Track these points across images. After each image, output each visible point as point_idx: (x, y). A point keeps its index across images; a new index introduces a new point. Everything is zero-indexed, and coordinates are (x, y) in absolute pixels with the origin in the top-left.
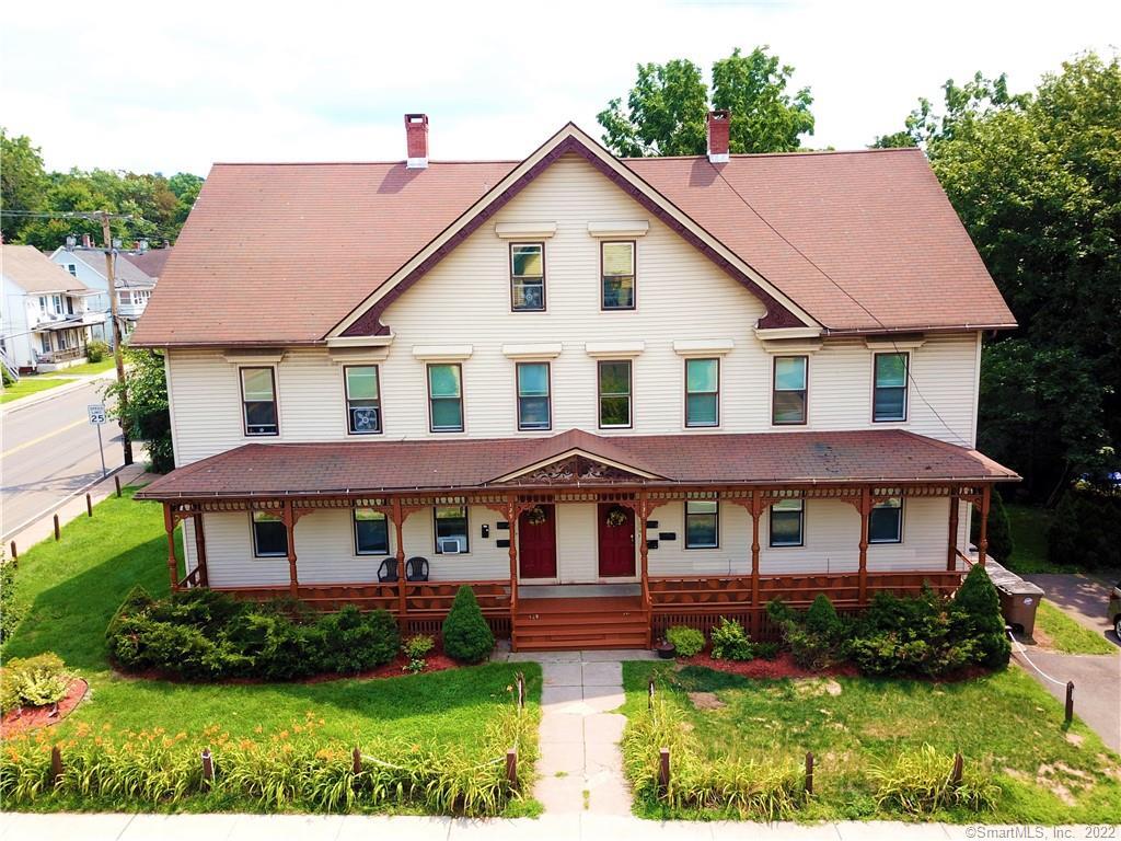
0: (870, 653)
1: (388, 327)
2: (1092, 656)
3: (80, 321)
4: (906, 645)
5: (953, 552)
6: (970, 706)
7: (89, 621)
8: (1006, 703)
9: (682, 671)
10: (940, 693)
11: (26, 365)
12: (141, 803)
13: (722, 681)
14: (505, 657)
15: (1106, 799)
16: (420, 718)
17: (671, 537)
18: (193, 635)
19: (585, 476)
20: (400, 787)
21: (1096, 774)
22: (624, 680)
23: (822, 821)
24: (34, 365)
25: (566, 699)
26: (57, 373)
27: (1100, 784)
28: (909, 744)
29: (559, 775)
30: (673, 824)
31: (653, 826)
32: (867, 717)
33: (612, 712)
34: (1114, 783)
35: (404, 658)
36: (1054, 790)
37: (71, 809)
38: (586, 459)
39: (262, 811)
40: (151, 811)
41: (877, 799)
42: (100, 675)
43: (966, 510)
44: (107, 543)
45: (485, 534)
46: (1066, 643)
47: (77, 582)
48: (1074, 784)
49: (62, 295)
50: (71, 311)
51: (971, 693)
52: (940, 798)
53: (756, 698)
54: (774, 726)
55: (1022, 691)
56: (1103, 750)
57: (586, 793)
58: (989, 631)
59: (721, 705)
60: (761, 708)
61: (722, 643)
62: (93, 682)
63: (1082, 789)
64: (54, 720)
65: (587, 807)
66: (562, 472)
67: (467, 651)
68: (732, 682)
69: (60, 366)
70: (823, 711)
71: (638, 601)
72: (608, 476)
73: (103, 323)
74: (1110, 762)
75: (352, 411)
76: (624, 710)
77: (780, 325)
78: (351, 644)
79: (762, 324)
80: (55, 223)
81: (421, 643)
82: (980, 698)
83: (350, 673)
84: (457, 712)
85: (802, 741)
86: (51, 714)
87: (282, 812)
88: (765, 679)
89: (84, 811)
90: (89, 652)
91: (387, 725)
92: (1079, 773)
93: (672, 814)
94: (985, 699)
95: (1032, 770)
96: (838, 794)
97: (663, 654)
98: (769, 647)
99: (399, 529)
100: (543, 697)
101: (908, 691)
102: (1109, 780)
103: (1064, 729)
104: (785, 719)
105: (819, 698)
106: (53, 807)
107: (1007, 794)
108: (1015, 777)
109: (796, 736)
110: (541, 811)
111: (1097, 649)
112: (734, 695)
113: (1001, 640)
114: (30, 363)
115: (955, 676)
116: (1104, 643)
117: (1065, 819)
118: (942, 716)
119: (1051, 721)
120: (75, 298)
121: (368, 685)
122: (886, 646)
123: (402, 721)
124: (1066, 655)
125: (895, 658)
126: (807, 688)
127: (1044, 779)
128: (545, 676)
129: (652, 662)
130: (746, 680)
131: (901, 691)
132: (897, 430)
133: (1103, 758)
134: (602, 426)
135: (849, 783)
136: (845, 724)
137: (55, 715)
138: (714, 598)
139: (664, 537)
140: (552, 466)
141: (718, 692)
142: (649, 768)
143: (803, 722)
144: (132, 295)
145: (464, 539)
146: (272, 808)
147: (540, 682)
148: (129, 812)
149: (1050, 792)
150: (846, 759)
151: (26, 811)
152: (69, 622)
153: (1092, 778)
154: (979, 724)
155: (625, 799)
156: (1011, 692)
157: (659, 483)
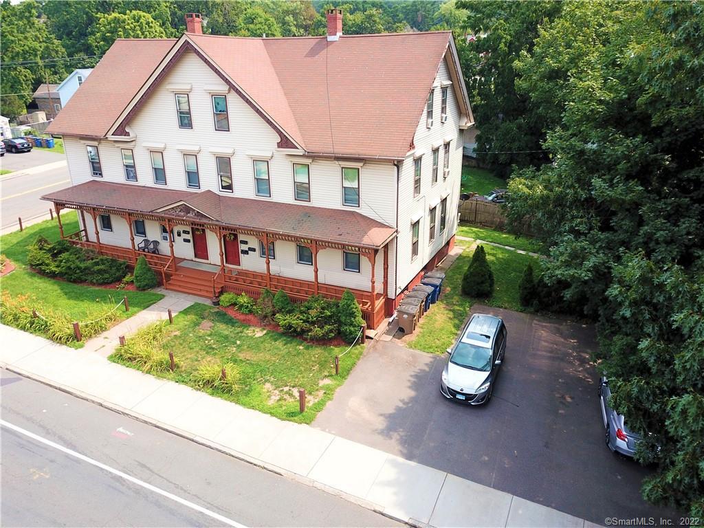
1: (128, 133)
6: (304, 357)
8: (324, 359)
14: (158, 291)
15: (287, 406)
17: (254, 250)
22: (185, 310)
29: (105, 338)
36: (273, 397)
45: (179, 235)
46: (417, 343)
51: (316, 351)
53: (227, 330)
54: (208, 342)
56: (328, 389)
57: (103, 346)
61: (239, 304)
65: (96, 351)
68: (230, 322)
70: (239, 342)
74: (321, 395)
75: (127, 170)
77: (287, 147)
79: (279, 145)
88: (244, 324)
92: (297, 394)
95: (278, 387)
101: (289, 342)
103: (328, 376)
104: (217, 341)
105: (247, 336)
107: (249, 392)
108: (266, 387)
110: (81, 347)
111: (433, 349)
112: (222, 326)
126: (251, 331)
127: (276, 392)
128: (160, 301)
129: (207, 306)
131: (285, 343)
132: (353, 212)
133: (320, 392)
134: (221, 190)
136: (237, 349)
139: (250, 249)
141: (217, 324)
143: (223, 344)
147: (154, 303)
149: (269, 397)
157: (217, 223)
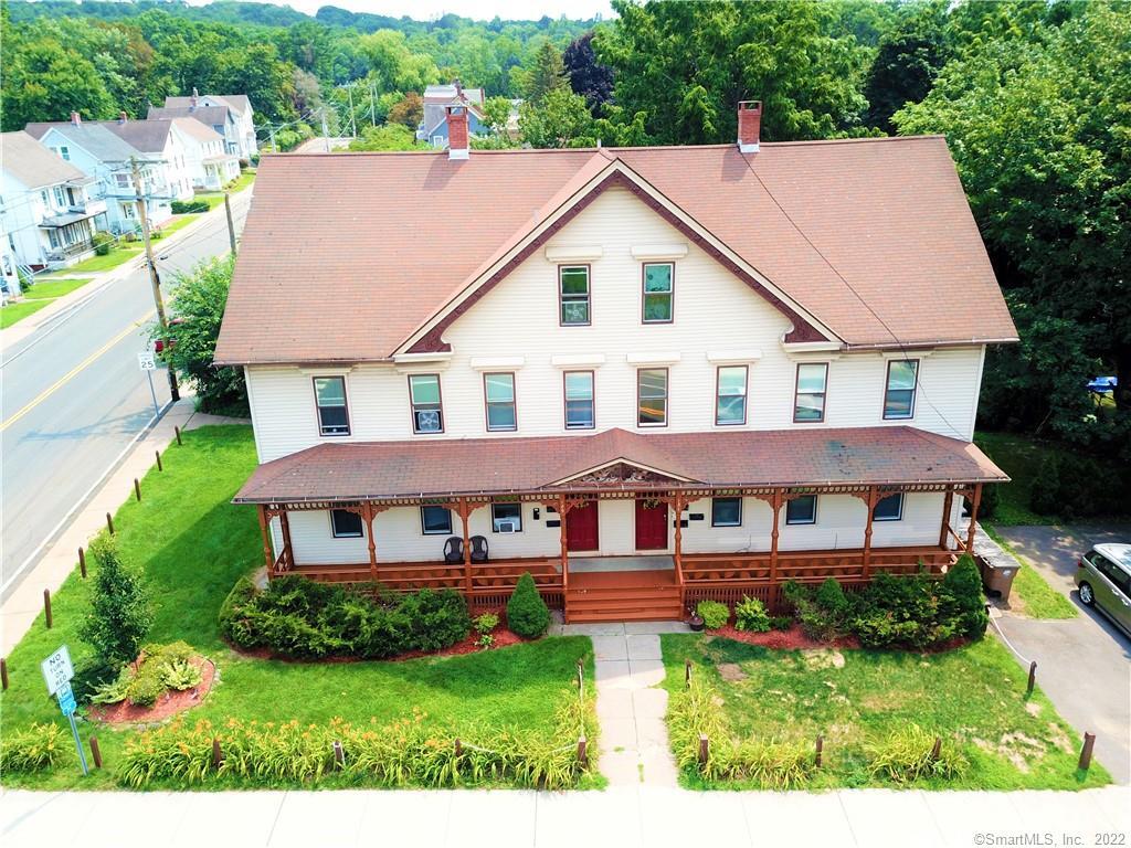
0: (870, 631)
1: (449, 345)
2: (1058, 621)
3: (83, 212)
4: (901, 625)
5: (945, 528)
6: (950, 677)
7: (195, 595)
8: (981, 673)
9: (712, 643)
10: (926, 664)
11: (36, 263)
12: (289, 781)
13: (745, 652)
14: (559, 630)
15: (1053, 766)
16: (498, 697)
17: (700, 517)
18: (299, 624)
19: (628, 480)
20: (494, 767)
21: (1047, 742)
22: (663, 654)
23: (827, 790)
24: (45, 262)
25: (616, 675)
26: (68, 271)
27: (1049, 752)
28: (898, 716)
29: (618, 750)
30: (710, 794)
31: (696, 796)
32: (865, 690)
33: (655, 687)
34: (1060, 752)
35: (476, 634)
36: (1011, 759)
37: (235, 787)
38: (629, 466)
39: (386, 787)
40: (298, 788)
41: (871, 769)
42: (220, 654)
43: (958, 502)
44: (185, 503)
45: (536, 516)
46: (1036, 608)
47: (171, 551)
48: (1028, 752)
49: (62, 186)
50: (72, 203)
51: (952, 663)
52: (921, 769)
53: (773, 669)
54: (789, 700)
55: (993, 661)
56: (1055, 719)
57: (641, 767)
58: (972, 609)
59: (745, 677)
60: (778, 680)
61: (744, 618)
62: (217, 661)
63: (1034, 757)
64: (196, 702)
65: (642, 780)
66: (609, 476)
67: (529, 629)
68: (754, 653)
69: (71, 262)
70: (829, 684)
71: (671, 576)
72: (648, 480)
73: (105, 212)
74: (1060, 731)
75: (417, 414)
76: (666, 685)
77: (805, 339)
78: (431, 627)
79: (789, 339)
80: (31, 87)
81: (488, 620)
82: (959, 670)
83: (432, 651)
84: (529, 690)
85: (811, 713)
86: (193, 696)
87: (402, 788)
88: (780, 649)
89: (245, 789)
90: (205, 630)
91: (471, 702)
92: (1033, 742)
93: (710, 786)
94: (963, 670)
95: (996, 740)
96: (840, 764)
97: (693, 628)
98: (785, 620)
99: (465, 522)
100: (598, 671)
101: (899, 661)
102: (1056, 749)
103: (1025, 699)
104: (797, 692)
105: (825, 670)
106: (218, 786)
107: (974, 763)
108: (982, 746)
109: (807, 709)
110: (606, 784)
111: (1063, 612)
112: (754, 665)
113: (980, 616)
114: (40, 260)
115: (940, 648)
116: (1068, 606)
117: (1018, 785)
118: (926, 688)
119: (1015, 691)
120: (76, 189)
121: (448, 662)
122: (884, 624)
123: (484, 700)
124: (1035, 621)
125: (891, 634)
126: (816, 659)
127: (1005, 748)
128: (596, 649)
129: (685, 635)
130: (764, 650)
131: (894, 663)
132: (904, 428)
133: (1054, 727)
134: (641, 424)
135: (850, 754)
136: (847, 697)
137: (196, 698)
138: (737, 575)
139: (693, 517)
140: (600, 472)
141: (742, 664)
142: (691, 747)
143: (813, 695)
144: (129, 178)
145: (518, 520)
146: (394, 784)
147: (593, 656)
148: (281, 789)
149: (1009, 761)
150: (847, 731)
151: (199, 791)
152: (179, 597)
153: (1044, 746)
154: (956, 695)
155: (673, 773)
156: (986, 663)
157: (694, 486)
